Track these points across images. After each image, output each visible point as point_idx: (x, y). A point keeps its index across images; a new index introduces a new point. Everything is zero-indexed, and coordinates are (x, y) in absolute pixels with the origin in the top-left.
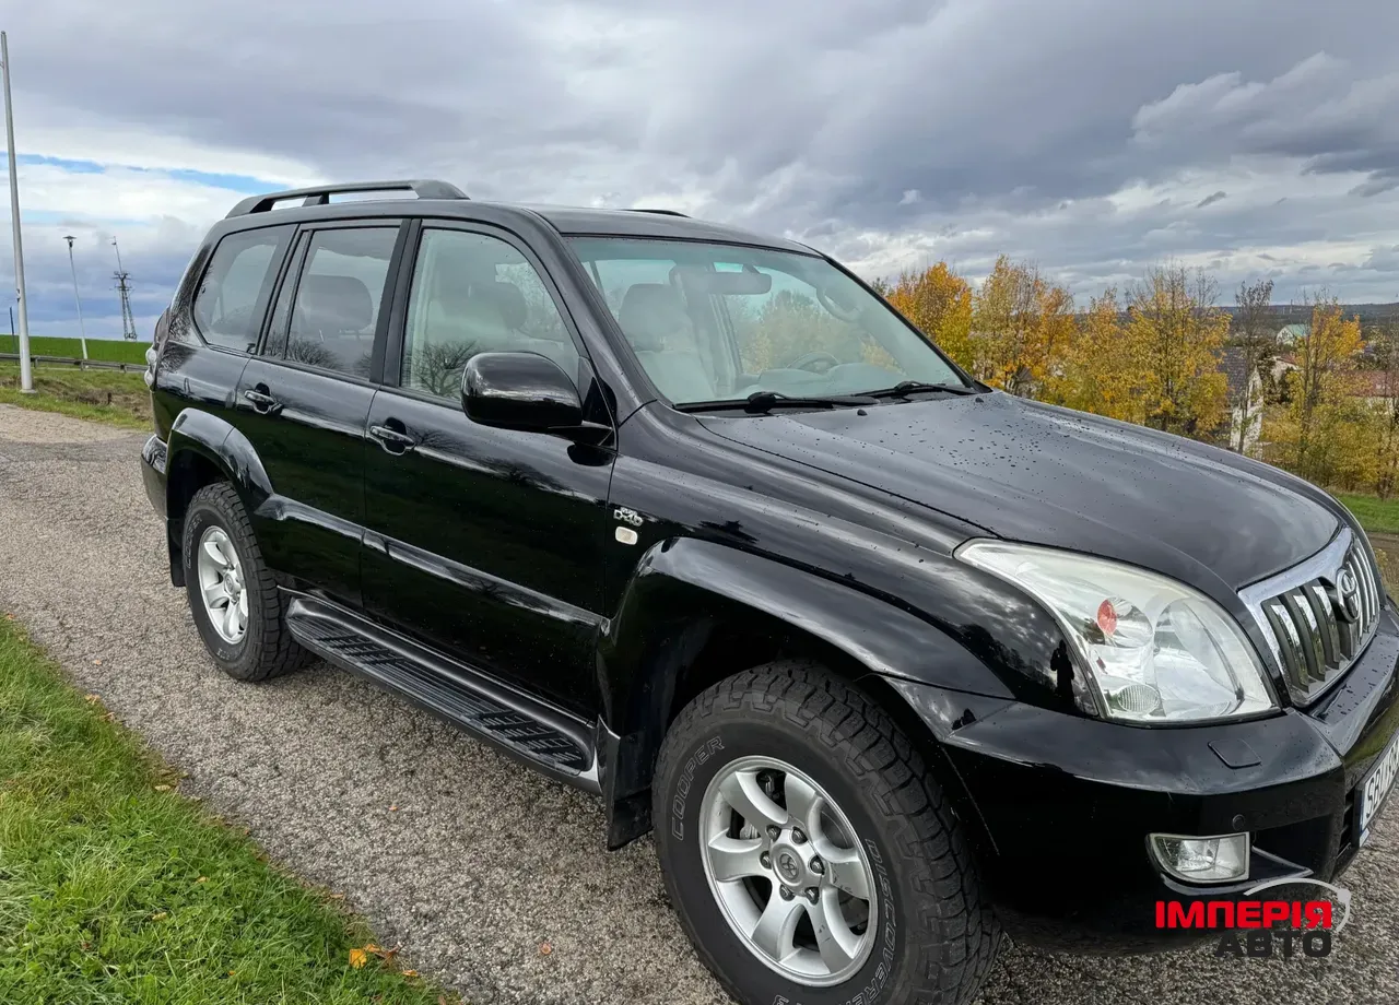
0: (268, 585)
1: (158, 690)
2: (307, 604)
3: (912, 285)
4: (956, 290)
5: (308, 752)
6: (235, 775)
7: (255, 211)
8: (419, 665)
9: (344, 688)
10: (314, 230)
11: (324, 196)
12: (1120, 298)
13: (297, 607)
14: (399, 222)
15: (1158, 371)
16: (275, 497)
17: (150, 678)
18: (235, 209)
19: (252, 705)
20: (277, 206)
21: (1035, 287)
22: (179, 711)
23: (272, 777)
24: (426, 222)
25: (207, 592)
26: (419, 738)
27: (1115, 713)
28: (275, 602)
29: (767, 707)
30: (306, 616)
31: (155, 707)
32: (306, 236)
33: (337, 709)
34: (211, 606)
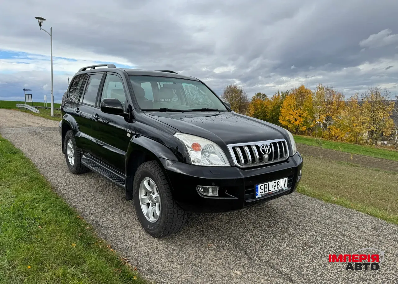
0: (78, 151)
1: (56, 175)
2: (86, 156)
3: (295, 92)
4: (308, 93)
5: (82, 187)
6: (66, 190)
7: (82, 71)
8: (103, 168)
9: (95, 176)
10: (90, 75)
11: (94, 67)
12: (360, 97)
13: (84, 156)
14: (103, 73)
15: (370, 117)
16: (79, 132)
17: (56, 173)
18: (79, 70)
19: (75, 178)
20: (87, 69)
21: (332, 93)
22: (59, 178)
23: (73, 190)
24: (107, 73)
25: (69, 154)
26: (106, 186)
27: (193, 163)
28: (79, 155)
29: (150, 169)
30: (85, 158)
31: (54, 178)
32: (89, 76)
33: (92, 180)
34: (69, 157)
